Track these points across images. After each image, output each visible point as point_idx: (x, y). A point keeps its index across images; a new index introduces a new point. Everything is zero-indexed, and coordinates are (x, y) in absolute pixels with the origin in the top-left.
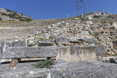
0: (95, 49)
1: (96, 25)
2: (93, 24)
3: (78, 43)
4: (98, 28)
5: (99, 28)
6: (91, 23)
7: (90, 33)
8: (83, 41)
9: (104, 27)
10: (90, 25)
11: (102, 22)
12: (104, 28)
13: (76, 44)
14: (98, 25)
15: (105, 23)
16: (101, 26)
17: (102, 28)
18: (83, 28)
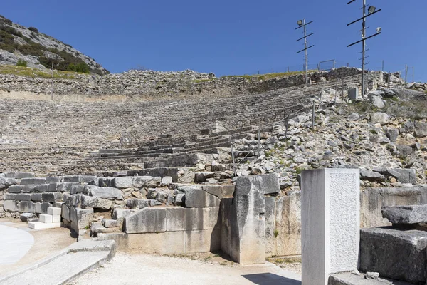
0: (419, 198)
1: (395, 127)
2: (389, 121)
3: (379, 180)
4: (400, 133)
5: (404, 134)
6: (386, 117)
7: (392, 151)
8: (390, 177)
9: (415, 133)
10: (382, 125)
11: (411, 117)
12: (415, 135)
13: (375, 183)
14: (401, 126)
15: (419, 119)
16: (410, 128)
17: (410, 135)
18: (372, 134)
